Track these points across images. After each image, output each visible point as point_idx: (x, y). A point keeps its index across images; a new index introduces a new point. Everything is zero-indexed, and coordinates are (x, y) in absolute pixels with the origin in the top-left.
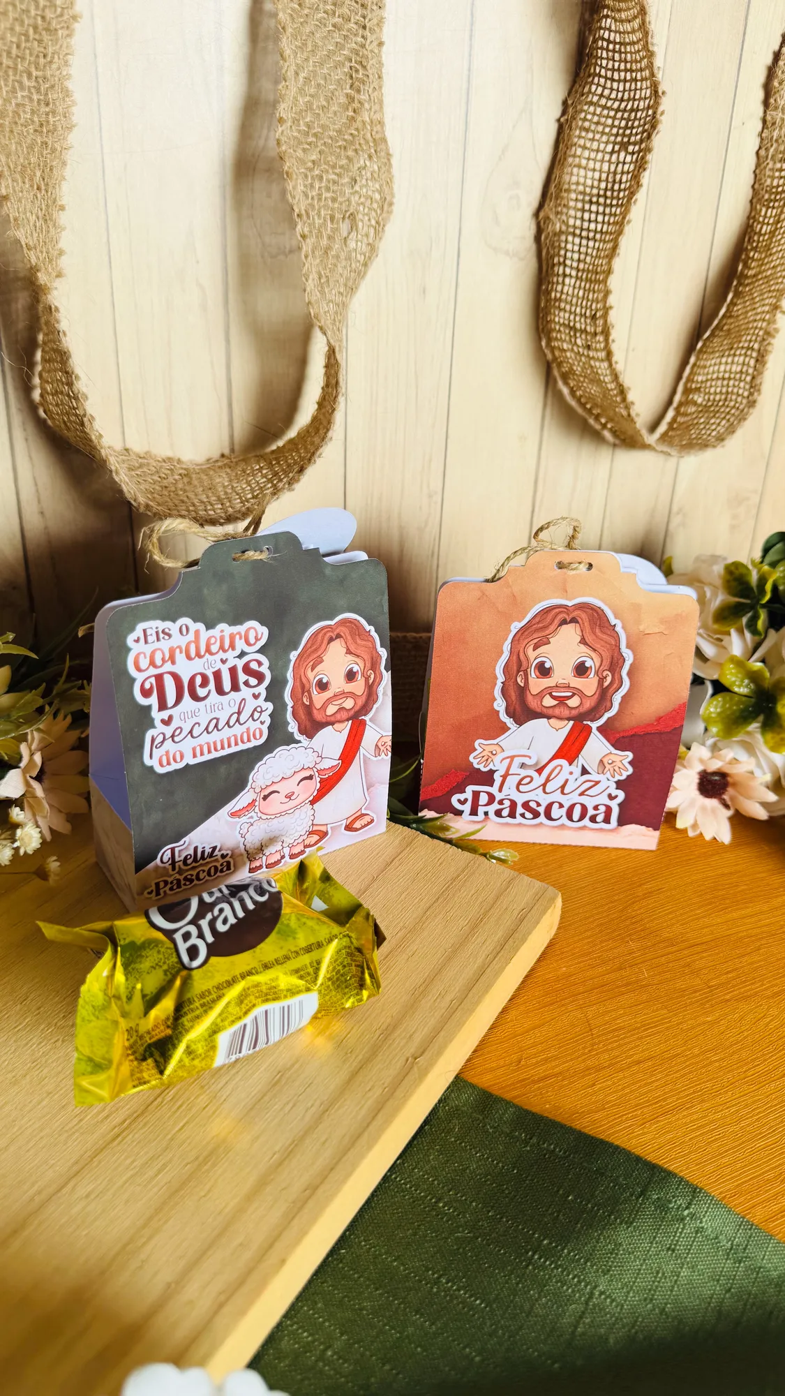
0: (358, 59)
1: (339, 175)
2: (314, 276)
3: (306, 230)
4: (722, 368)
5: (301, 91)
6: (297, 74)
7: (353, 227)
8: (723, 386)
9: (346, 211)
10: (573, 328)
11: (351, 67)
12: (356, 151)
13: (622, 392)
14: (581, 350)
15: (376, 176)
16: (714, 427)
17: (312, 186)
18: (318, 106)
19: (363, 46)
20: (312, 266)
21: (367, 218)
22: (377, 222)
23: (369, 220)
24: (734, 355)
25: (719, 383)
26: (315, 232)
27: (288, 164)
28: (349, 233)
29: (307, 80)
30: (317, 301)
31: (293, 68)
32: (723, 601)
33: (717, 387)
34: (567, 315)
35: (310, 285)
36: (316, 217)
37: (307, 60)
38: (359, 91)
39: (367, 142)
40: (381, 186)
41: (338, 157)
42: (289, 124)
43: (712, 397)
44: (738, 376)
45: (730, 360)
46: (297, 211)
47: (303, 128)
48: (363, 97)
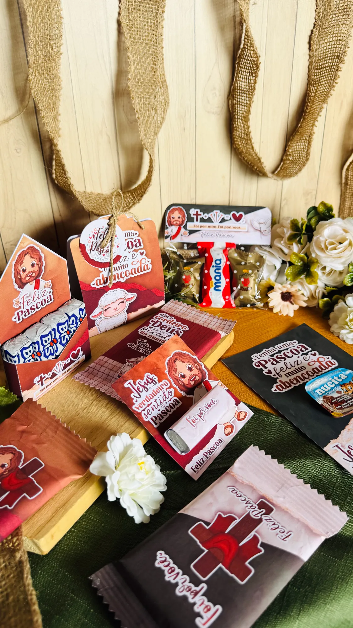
0: (155, 54)
1: (150, 96)
2: (143, 131)
3: (140, 116)
4: (298, 147)
5: (136, 68)
6: (134, 63)
7: (156, 112)
8: (298, 153)
9: (153, 107)
10: (241, 137)
11: (153, 57)
12: (155, 86)
13: (259, 159)
14: (244, 145)
15: (162, 94)
16: (295, 169)
17: (141, 100)
18: (142, 73)
19: (156, 49)
20: (142, 128)
21: (160, 109)
22: (164, 110)
23: (161, 109)
24: (301, 142)
25: (297, 152)
26: (142, 116)
27: (132, 94)
28: (154, 115)
29: (138, 64)
30: (144, 139)
31: (133, 61)
32: (290, 233)
33: (296, 154)
34: (239, 133)
35: (142, 134)
36: (143, 111)
37: (137, 57)
38: (155, 65)
39: (159, 82)
40: (165, 97)
41: (149, 89)
42: (132, 80)
43: (295, 158)
44: (303, 150)
45: (300, 144)
46: (136, 110)
47: (137, 81)
48: (157, 67)
